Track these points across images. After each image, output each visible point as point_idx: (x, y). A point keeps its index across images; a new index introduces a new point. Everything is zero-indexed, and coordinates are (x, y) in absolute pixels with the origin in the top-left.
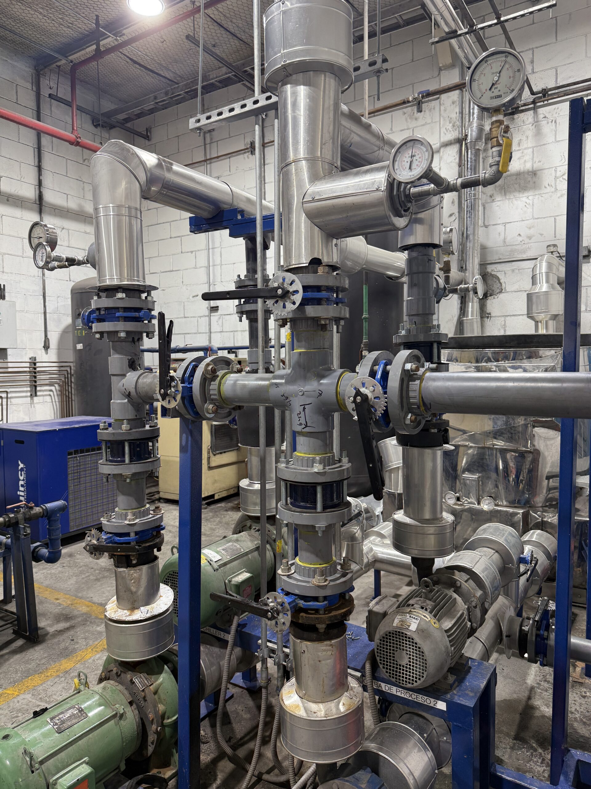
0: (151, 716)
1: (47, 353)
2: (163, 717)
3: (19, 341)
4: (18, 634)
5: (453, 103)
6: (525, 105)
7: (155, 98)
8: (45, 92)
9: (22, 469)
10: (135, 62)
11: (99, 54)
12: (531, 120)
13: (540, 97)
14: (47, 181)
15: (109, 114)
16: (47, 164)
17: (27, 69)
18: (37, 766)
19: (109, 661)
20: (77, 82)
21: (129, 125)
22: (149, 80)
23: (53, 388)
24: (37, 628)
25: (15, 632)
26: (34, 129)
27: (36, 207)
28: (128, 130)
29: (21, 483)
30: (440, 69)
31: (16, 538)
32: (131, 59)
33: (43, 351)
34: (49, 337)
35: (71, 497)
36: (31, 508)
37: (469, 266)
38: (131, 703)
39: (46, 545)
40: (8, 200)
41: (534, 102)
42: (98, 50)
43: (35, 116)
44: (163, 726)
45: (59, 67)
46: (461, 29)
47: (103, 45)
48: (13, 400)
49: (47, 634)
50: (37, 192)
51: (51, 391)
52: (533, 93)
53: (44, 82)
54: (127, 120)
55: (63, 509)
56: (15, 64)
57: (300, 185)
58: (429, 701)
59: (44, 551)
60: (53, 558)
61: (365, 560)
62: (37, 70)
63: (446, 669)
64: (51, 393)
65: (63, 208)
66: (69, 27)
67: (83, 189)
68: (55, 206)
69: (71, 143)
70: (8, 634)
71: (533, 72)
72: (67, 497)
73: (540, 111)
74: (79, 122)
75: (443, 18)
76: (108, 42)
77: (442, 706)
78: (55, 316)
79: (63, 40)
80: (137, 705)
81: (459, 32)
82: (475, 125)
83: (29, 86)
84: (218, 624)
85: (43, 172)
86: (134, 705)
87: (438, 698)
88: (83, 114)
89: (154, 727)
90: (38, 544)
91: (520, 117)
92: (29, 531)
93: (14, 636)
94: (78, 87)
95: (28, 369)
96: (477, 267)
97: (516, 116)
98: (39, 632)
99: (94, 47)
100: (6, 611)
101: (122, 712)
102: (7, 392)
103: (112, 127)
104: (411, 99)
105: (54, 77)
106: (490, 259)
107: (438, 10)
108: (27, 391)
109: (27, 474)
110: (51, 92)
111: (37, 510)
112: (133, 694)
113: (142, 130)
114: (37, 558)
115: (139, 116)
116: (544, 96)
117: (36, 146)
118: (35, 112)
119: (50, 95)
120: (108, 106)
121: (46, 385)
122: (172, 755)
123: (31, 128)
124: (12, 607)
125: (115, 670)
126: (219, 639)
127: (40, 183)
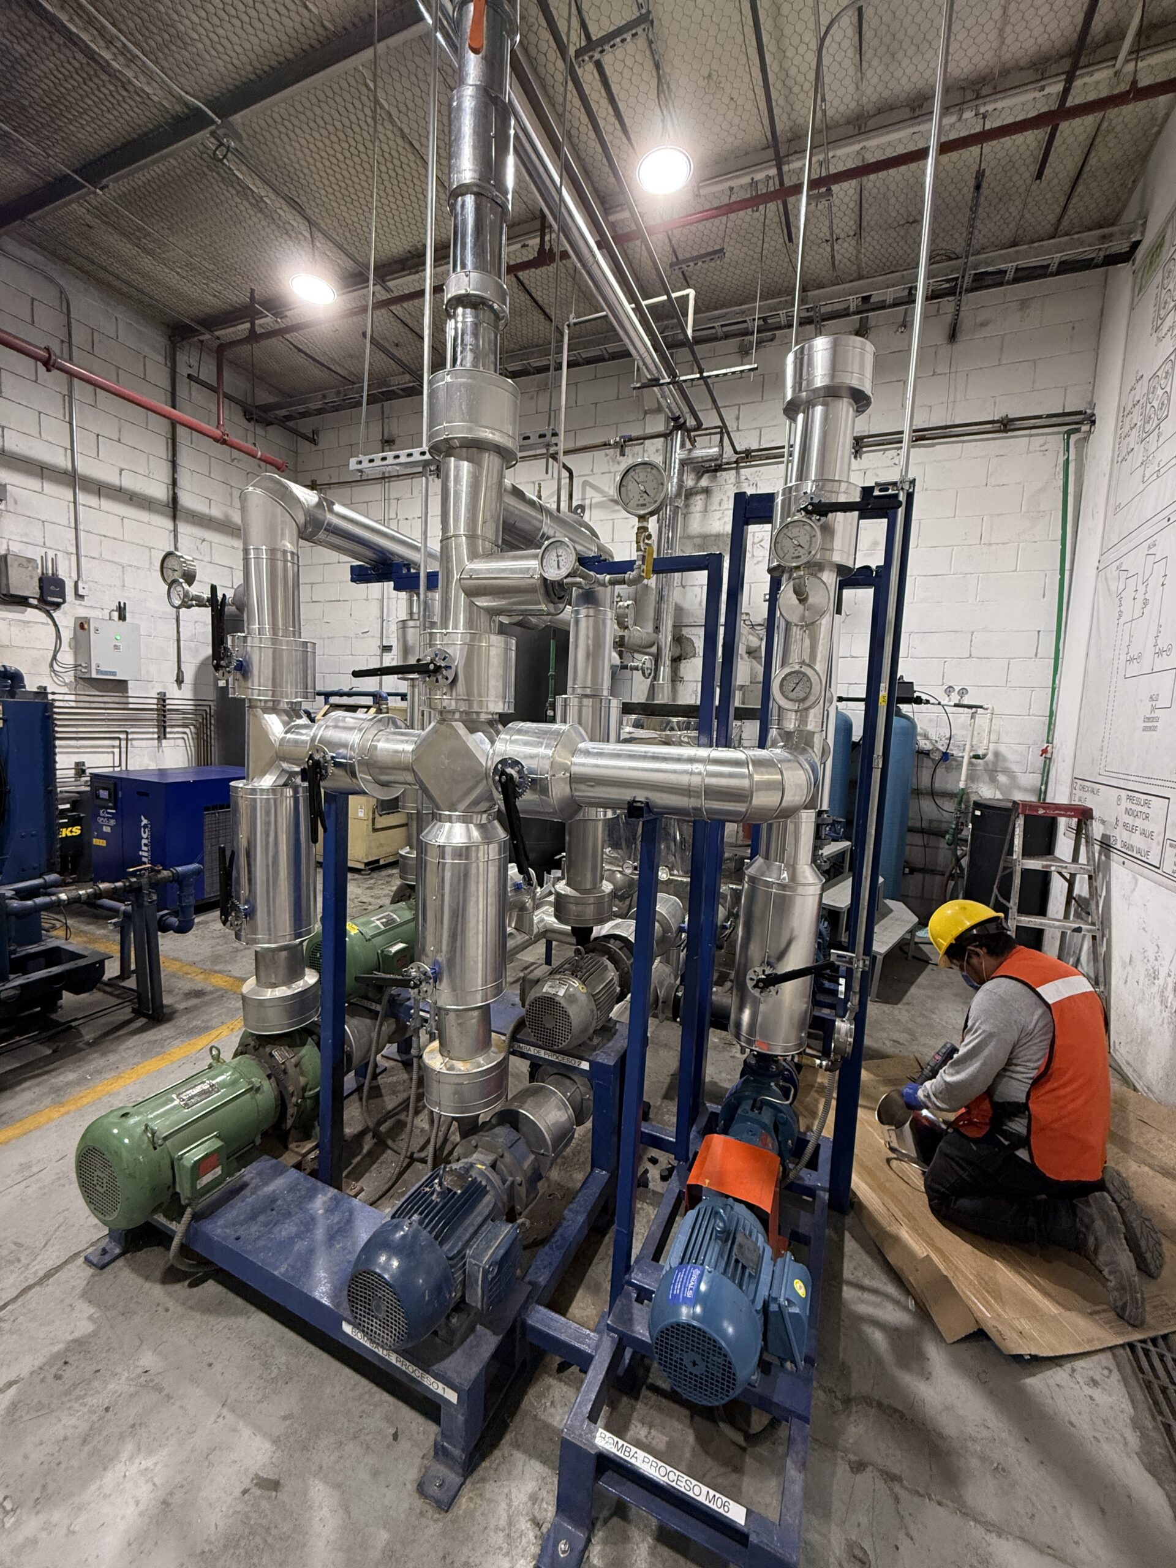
0: (291, 1089)
1: (180, 688)
2: (304, 1089)
3: (143, 672)
4: (138, 1013)
5: (657, 451)
6: (727, 463)
7: (324, 397)
8: (183, 370)
9: (145, 826)
10: (300, 350)
11: (253, 336)
12: (733, 480)
13: (743, 458)
14: (184, 479)
15: (266, 408)
16: (183, 459)
17: (159, 338)
18: (160, 1142)
19: (246, 1035)
20: (225, 362)
21: (291, 424)
22: (317, 373)
23: (187, 730)
24: (162, 1006)
25: (134, 1011)
26: (168, 418)
27: (169, 511)
28: (290, 430)
29: (144, 841)
30: (646, 413)
31: (138, 904)
32: (295, 347)
33: (175, 685)
34: (183, 669)
35: (207, 858)
36: (159, 872)
37: (663, 629)
38: (269, 1077)
39: (175, 914)
40: (131, 500)
41: (736, 462)
42: (252, 330)
43: (169, 401)
44: (303, 1098)
45: (202, 342)
46: (664, 378)
47: (261, 326)
48: (135, 743)
49: (175, 1012)
50: (171, 493)
51: (185, 733)
52: (736, 452)
53: (182, 358)
54: (289, 418)
55: (198, 873)
56: (144, 329)
57: (460, 560)
58: (574, 1062)
59: (174, 920)
60: (184, 928)
61: (535, 931)
62: (172, 342)
63: (591, 1031)
64: (185, 736)
65: (204, 515)
66: (215, 296)
67: (231, 495)
68: (193, 512)
69: (216, 440)
70: (126, 1013)
71: (738, 430)
72: (203, 858)
73: (743, 471)
74: (227, 412)
75: (645, 364)
76: (266, 322)
77: (585, 1066)
78: (192, 644)
79: (207, 310)
80: (277, 1079)
81: (662, 381)
82: (675, 480)
83: (161, 359)
84: (370, 995)
85: (179, 469)
86: (273, 1079)
87: (582, 1059)
88: (233, 404)
89: (294, 1099)
90: (166, 912)
91: (723, 476)
92: (155, 897)
93: (133, 1015)
94: (225, 369)
95: (155, 707)
96: (670, 628)
97: (718, 474)
98: (165, 1010)
99: (248, 325)
100: (124, 987)
101: (258, 1085)
102: (127, 733)
103: (270, 424)
104: (612, 442)
105: (195, 353)
106: (686, 621)
107: (640, 355)
108: (153, 733)
109: (151, 830)
110: (190, 371)
111: (165, 873)
112: (272, 1068)
113: (308, 432)
114: (165, 928)
115: (304, 415)
116: (747, 457)
117: (169, 436)
118: (169, 394)
119: (189, 376)
120: (264, 397)
121: (178, 726)
122: (313, 1127)
123: (164, 416)
124: (131, 983)
125: (252, 1043)
126: (370, 1010)
127: (174, 483)
